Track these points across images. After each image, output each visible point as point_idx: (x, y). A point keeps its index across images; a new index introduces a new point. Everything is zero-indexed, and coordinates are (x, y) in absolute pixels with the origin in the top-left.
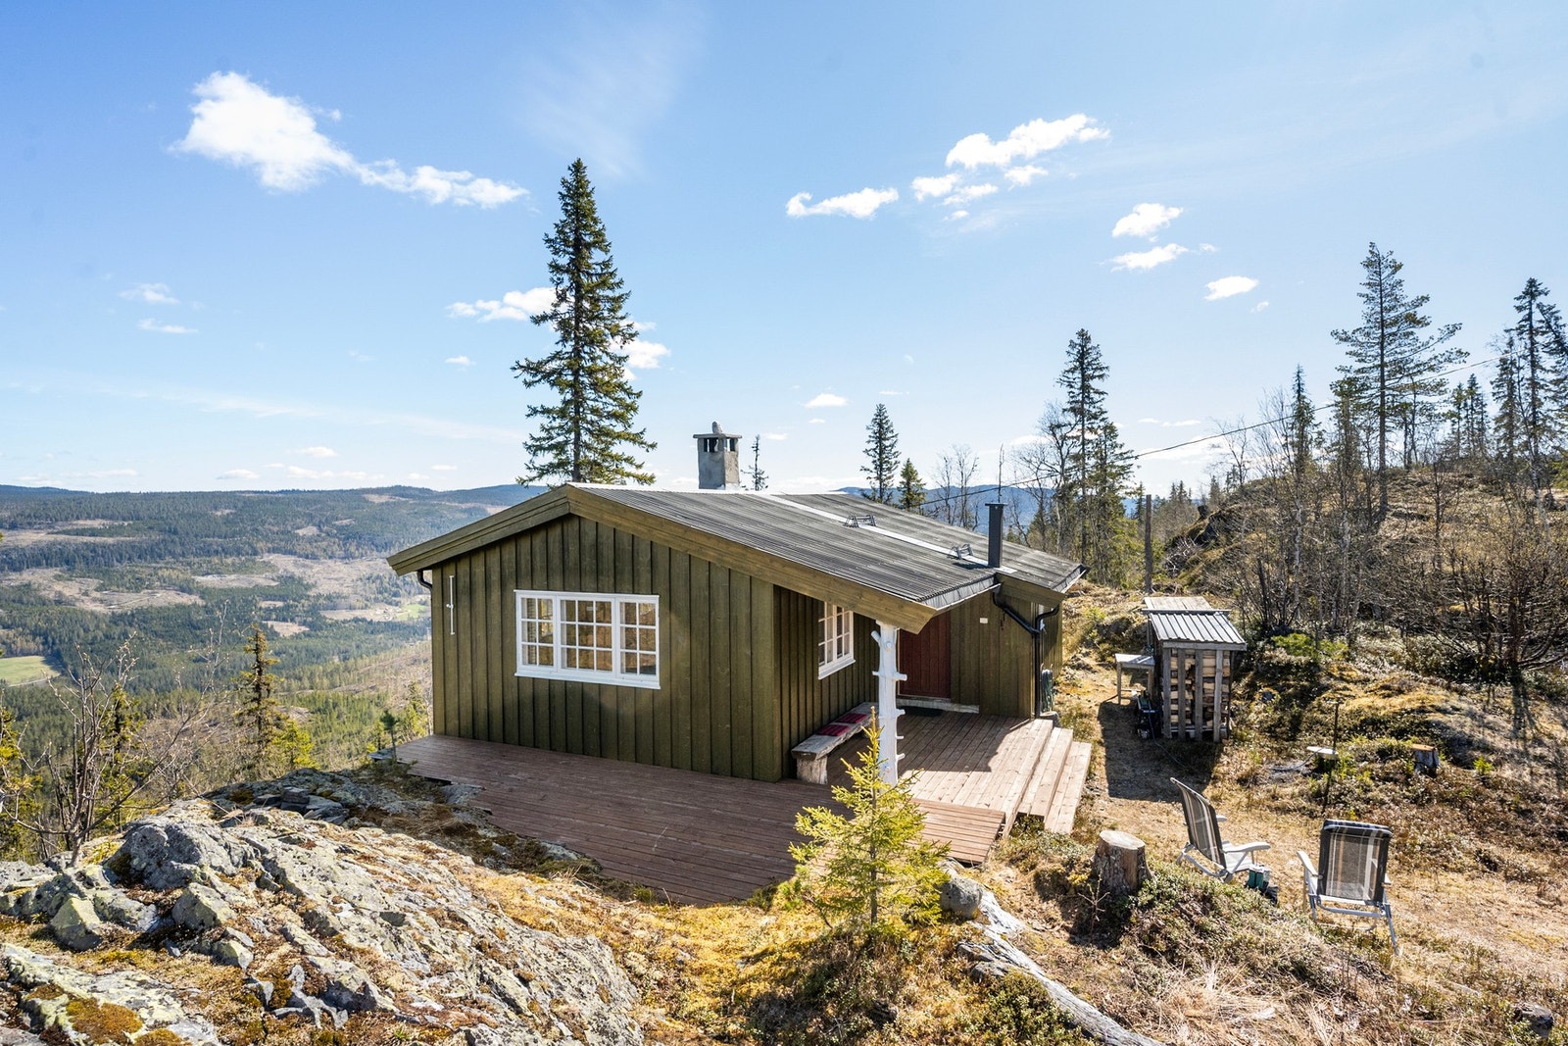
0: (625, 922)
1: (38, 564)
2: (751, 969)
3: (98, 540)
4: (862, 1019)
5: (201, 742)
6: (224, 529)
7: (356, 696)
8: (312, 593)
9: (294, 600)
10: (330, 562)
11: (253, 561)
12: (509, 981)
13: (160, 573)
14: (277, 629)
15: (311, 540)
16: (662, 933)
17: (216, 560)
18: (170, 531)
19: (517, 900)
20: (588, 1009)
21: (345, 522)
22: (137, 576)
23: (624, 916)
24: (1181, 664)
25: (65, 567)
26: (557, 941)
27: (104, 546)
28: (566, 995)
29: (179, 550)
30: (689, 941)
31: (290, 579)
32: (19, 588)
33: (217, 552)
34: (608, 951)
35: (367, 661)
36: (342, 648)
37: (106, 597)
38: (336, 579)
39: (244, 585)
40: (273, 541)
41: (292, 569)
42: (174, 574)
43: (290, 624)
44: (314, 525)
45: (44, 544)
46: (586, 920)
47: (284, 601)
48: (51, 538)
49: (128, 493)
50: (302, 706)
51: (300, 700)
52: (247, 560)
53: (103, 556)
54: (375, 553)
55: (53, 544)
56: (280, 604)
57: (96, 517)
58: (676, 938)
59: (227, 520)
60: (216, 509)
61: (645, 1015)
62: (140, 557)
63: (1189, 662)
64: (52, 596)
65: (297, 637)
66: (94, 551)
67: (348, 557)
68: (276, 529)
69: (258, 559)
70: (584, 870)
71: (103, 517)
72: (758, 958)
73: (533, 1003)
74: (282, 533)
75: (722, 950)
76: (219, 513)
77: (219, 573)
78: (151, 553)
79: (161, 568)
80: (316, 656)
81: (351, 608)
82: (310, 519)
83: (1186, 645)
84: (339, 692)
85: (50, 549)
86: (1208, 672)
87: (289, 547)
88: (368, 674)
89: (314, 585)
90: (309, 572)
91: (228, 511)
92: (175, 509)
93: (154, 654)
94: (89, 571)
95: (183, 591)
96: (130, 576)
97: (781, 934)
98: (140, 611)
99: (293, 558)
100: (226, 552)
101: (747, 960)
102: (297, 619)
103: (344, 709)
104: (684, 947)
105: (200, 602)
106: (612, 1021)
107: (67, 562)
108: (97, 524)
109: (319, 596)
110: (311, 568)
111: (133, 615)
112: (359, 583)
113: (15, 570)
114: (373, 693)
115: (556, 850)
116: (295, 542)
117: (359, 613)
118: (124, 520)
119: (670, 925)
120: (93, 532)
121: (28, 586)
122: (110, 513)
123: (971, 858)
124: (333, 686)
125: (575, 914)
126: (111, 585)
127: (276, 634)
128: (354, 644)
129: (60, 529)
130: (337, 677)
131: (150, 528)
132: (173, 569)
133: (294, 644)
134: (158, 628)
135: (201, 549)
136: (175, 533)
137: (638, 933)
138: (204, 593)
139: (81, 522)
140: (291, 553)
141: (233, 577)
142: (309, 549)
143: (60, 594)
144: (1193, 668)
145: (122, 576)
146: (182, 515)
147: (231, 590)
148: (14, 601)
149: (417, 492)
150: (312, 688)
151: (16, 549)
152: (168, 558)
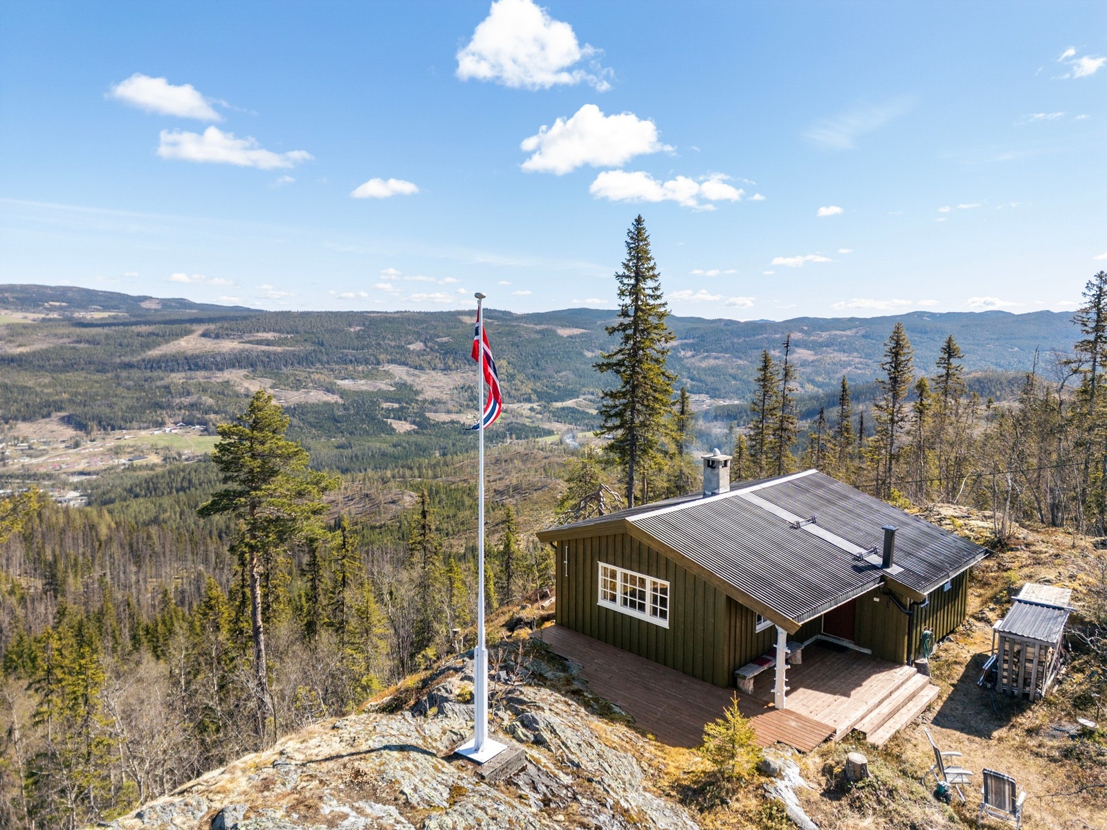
0: (642, 750)
1: (233, 366)
2: (686, 777)
3: (271, 348)
4: (718, 801)
5: (342, 512)
6: (356, 343)
7: (453, 487)
8: (420, 398)
9: (407, 403)
10: (433, 373)
11: (377, 369)
12: (606, 765)
13: (312, 376)
14: (394, 426)
15: (419, 354)
16: (656, 756)
17: (350, 368)
18: (319, 343)
19: (604, 735)
20: (627, 777)
21: (445, 339)
22: (297, 378)
23: (642, 746)
24: (1012, 648)
25: (251, 369)
26: (618, 754)
27: (275, 354)
28: (621, 772)
29: (325, 359)
30: (665, 762)
31: (402, 386)
32: (222, 384)
33: (351, 361)
34: (635, 759)
35: (461, 458)
36: (442, 445)
37: (277, 394)
38: (438, 388)
39: (371, 389)
40: (391, 354)
41: (405, 377)
42: (322, 377)
43: (403, 422)
44: (421, 341)
45: (237, 351)
46: (627, 746)
47: (400, 403)
48: (241, 346)
49: (289, 312)
50: (413, 490)
51: (411, 486)
52: (373, 368)
53: (274, 361)
54: (467, 366)
55: (242, 351)
56: (396, 406)
57: (270, 331)
58: (660, 760)
59: (358, 336)
60: (350, 326)
61: (644, 783)
62: (299, 363)
63: (1016, 648)
64: (242, 391)
65: (408, 433)
66: (268, 357)
67: (447, 369)
68: (393, 344)
69: (380, 368)
70: (629, 721)
71: (274, 331)
72: (689, 773)
73: (612, 773)
74: (398, 347)
75: (677, 768)
76: (352, 330)
77: (353, 379)
78: (305, 360)
79: (313, 372)
80: (423, 450)
81: (449, 412)
82: (418, 336)
83: (1015, 637)
84: (440, 481)
85: (240, 355)
86: (1030, 656)
87: (403, 359)
88: (461, 468)
89: (421, 392)
90: (417, 380)
91: (358, 328)
92: (323, 327)
93: (309, 440)
94: (266, 373)
95: (328, 391)
96: (292, 378)
97: (702, 766)
98: (299, 406)
99: (406, 368)
100: (358, 362)
101: (685, 773)
102: (409, 419)
103: (444, 496)
104: (663, 764)
105: (340, 401)
106: (633, 782)
107: (252, 366)
108: (270, 336)
109: (425, 401)
110: (419, 377)
111: (295, 408)
112: (455, 391)
113: (219, 370)
114: (465, 485)
115: (617, 709)
116: (407, 355)
117: (454, 417)
118: (288, 333)
119: (659, 753)
120: (268, 343)
121: (228, 382)
122: (278, 328)
123: (803, 749)
124: (435, 477)
125: (624, 743)
126: (280, 384)
127: (394, 430)
128: (450, 442)
129: (247, 339)
130: (438, 469)
131: (305, 340)
132: (322, 373)
133: (406, 439)
134: (312, 420)
135: (340, 358)
136: (322, 345)
137: (646, 755)
138: (343, 393)
139: (260, 334)
140: (404, 364)
141: (363, 382)
142: (418, 361)
143: (247, 389)
144: (1019, 652)
145: (288, 378)
146: (327, 331)
147: (362, 392)
148: (219, 393)
149: (501, 315)
150: (420, 477)
151: (219, 354)
152: (318, 365)
